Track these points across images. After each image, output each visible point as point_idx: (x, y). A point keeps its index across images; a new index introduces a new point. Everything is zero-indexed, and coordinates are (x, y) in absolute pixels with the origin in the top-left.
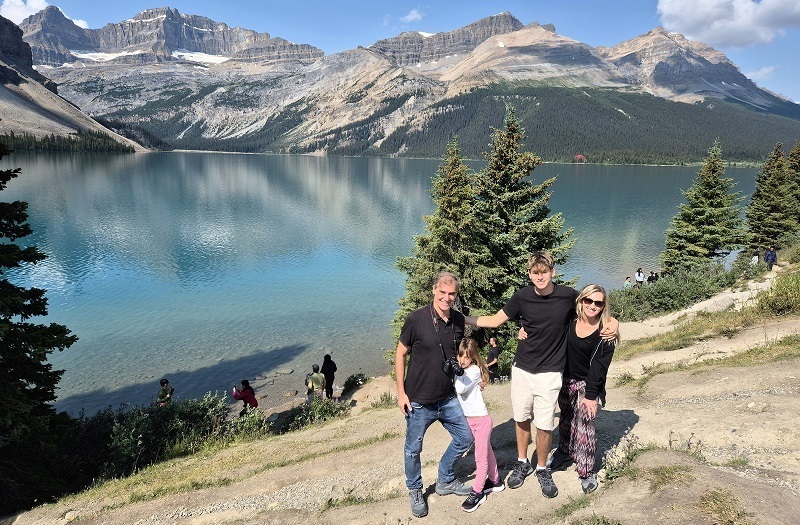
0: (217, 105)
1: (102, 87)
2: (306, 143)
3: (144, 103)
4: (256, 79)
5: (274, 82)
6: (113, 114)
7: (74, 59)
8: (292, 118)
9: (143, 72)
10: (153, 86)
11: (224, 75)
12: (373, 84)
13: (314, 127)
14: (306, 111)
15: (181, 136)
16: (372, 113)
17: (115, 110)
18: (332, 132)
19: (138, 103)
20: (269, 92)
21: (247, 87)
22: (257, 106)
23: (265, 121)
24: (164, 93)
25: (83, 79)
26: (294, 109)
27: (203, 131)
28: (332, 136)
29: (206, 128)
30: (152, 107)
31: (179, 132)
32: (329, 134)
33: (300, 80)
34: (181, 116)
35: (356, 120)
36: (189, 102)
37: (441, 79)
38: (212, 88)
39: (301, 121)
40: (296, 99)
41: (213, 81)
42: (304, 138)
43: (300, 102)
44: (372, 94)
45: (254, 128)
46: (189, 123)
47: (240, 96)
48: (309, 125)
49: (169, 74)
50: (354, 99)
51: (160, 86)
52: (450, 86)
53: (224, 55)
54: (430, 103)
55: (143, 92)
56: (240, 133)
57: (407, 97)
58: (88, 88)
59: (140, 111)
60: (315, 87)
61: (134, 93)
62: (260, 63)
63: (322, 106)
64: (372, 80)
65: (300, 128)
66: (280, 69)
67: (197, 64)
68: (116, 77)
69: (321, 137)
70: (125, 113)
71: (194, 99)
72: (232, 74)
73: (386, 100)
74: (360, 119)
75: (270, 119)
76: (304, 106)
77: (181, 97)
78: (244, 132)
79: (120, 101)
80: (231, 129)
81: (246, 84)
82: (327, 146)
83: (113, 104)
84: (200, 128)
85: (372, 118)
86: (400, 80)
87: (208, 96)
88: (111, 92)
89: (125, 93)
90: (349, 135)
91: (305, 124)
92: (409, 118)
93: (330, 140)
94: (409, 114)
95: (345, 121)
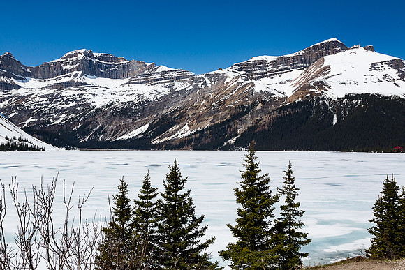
0: (114, 115)
2: (177, 141)
7: (18, 87)
8: (166, 123)
9: (64, 94)
13: (183, 129)
14: (179, 117)
15: (86, 139)
16: (229, 117)
18: (197, 132)
22: (142, 115)
23: (147, 126)
26: (169, 116)
27: (102, 134)
31: (84, 137)
32: (195, 133)
33: (175, 95)
35: (216, 123)
36: (94, 114)
39: (174, 125)
40: (171, 109)
43: (175, 111)
44: (229, 103)
48: (180, 128)
50: (215, 107)
54: (274, 108)
56: (129, 135)
57: (256, 104)
60: (186, 99)
62: (147, 84)
63: (190, 113)
64: (229, 92)
65: (173, 130)
69: (189, 136)
71: (98, 112)
73: (239, 107)
74: (219, 122)
75: (152, 124)
76: (178, 114)
82: (193, 143)
84: (101, 132)
85: (228, 121)
86: (250, 92)
87: (108, 109)
90: (210, 134)
91: (177, 127)
92: (257, 120)
93: (196, 139)
94: (258, 116)
95: (207, 124)
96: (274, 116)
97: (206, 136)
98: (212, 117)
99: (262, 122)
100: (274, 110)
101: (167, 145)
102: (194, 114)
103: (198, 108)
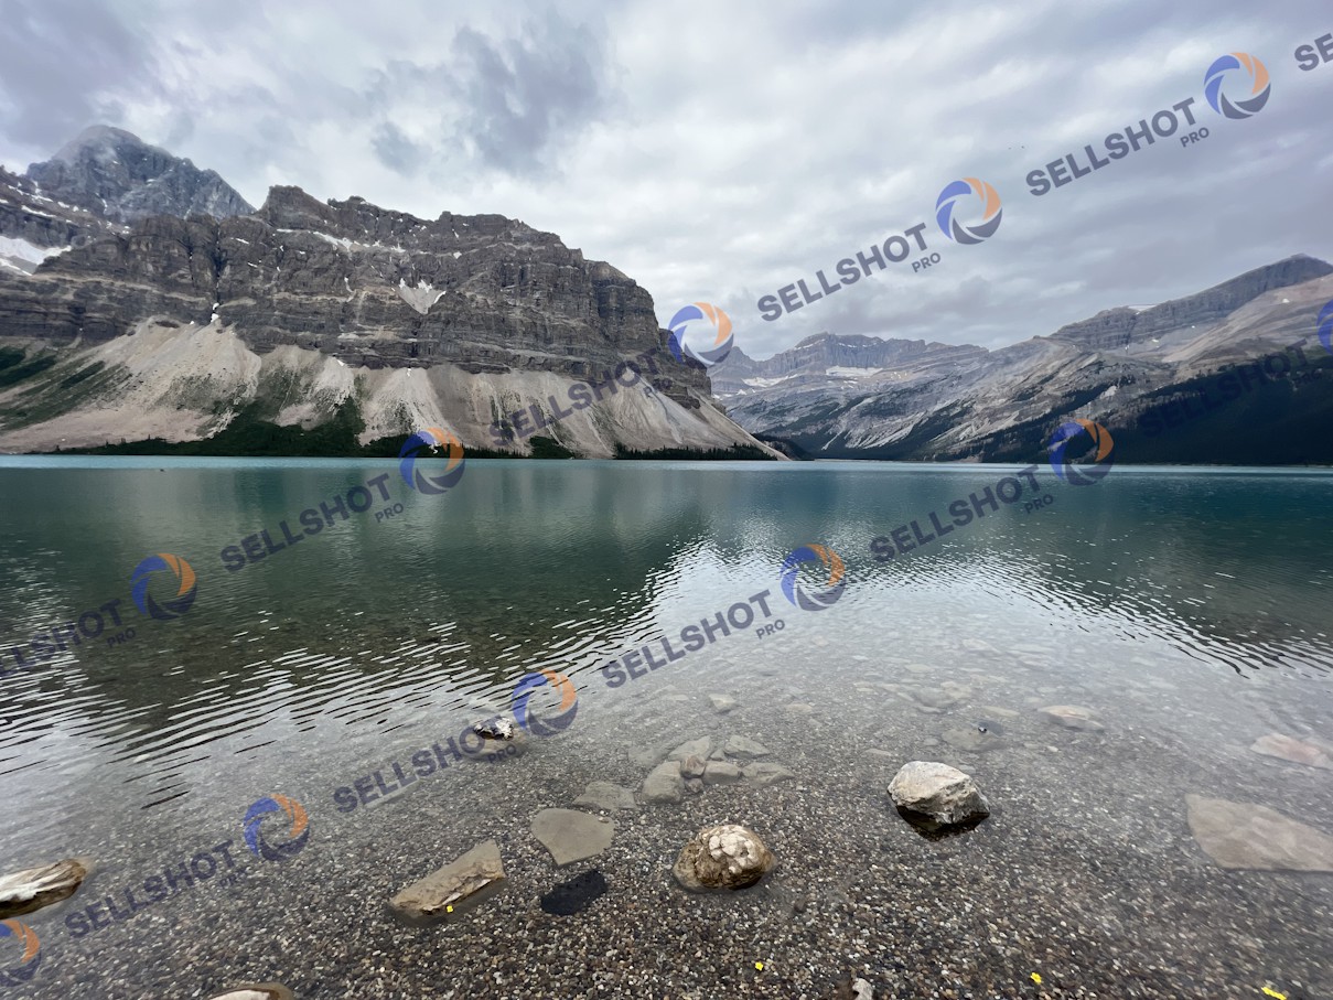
0: (862, 415)
1: (765, 407)
2: (956, 448)
3: (797, 419)
4: (905, 387)
5: (924, 388)
6: (770, 431)
7: (746, 387)
8: (940, 423)
9: (799, 392)
10: (807, 403)
11: (873, 388)
12: (1051, 377)
13: (967, 431)
14: (961, 414)
15: (825, 448)
16: (1048, 411)
17: (773, 426)
18: (991, 435)
19: (791, 419)
20: (918, 398)
21: (894, 395)
22: (904, 414)
23: (910, 428)
24: (814, 409)
25: (751, 404)
26: (945, 413)
27: (846, 441)
28: (990, 440)
29: (849, 438)
30: (803, 422)
31: (824, 444)
32: (986, 437)
33: (955, 382)
34: (827, 428)
35: (1024, 421)
36: (835, 416)
37: (1165, 360)
38: (860, 399)
39: (952, 426)
40: (948, 402)
41: (861, 393)
42: (954, 443)
43: (953, 406)
44: (1049, 389)
45: (898, 435)
46: (834, 434)
47: (886, 406)
48: (962, 430)
49: (822, 390)
50: (1023, 396)
51: (811, 402)
52: (1181, 368)
53: (876, 368)
54: (1143, 392)
55: (797, 409)
56: (882, 442)
57: (1104, 387)
58: (753, 410)
59: (794, 426)
60: (973, 389)
61: (789, 410)
62: (911, 371)
63: (979, 408)
64: (1050, 372)
65: (951, 432)
66: (933, 374)
67: (848, 379)
68: (776, 399)
69: (976, 441)
70: (781, 428)
71: (841, 412)
72: (882, 384)
73: (1069, 394)
74: (1030, 419)
75: (917, 425)
76: (958, 409)
77: (829, 411)
78: (887, 440)
79: (778, 418)
80: (874, 438)
81: (894, 392)
82: (982, 452)
83: (772, 422)
84: (845, 438)
85: (1047, 417)
86: (1096, 368)
87: (855, 408)
88: (773, 412)
89: (782, 412)
90: (1011, 439)
91: (958, 428)
92: (1105, 414)
93: (987, 444)
94: (1106, 407)
95: (1009, 422)
96: (1144, 405)
97: (1005, 441)
98: (1016, 413)
99: (1114, 416)
100: (1142, 397)
101: (940, 455)
102: (986, 409)
103: (993, 400)
